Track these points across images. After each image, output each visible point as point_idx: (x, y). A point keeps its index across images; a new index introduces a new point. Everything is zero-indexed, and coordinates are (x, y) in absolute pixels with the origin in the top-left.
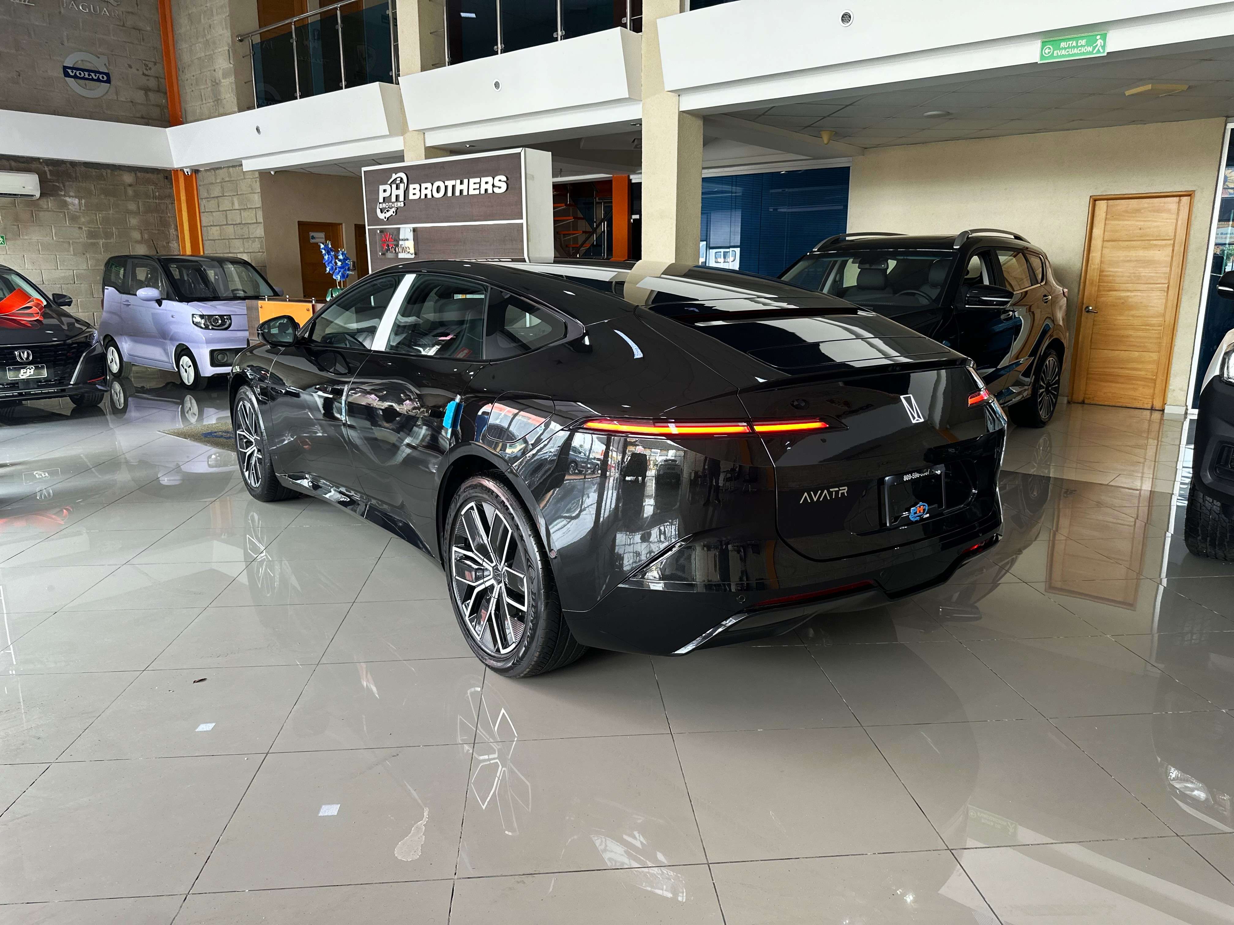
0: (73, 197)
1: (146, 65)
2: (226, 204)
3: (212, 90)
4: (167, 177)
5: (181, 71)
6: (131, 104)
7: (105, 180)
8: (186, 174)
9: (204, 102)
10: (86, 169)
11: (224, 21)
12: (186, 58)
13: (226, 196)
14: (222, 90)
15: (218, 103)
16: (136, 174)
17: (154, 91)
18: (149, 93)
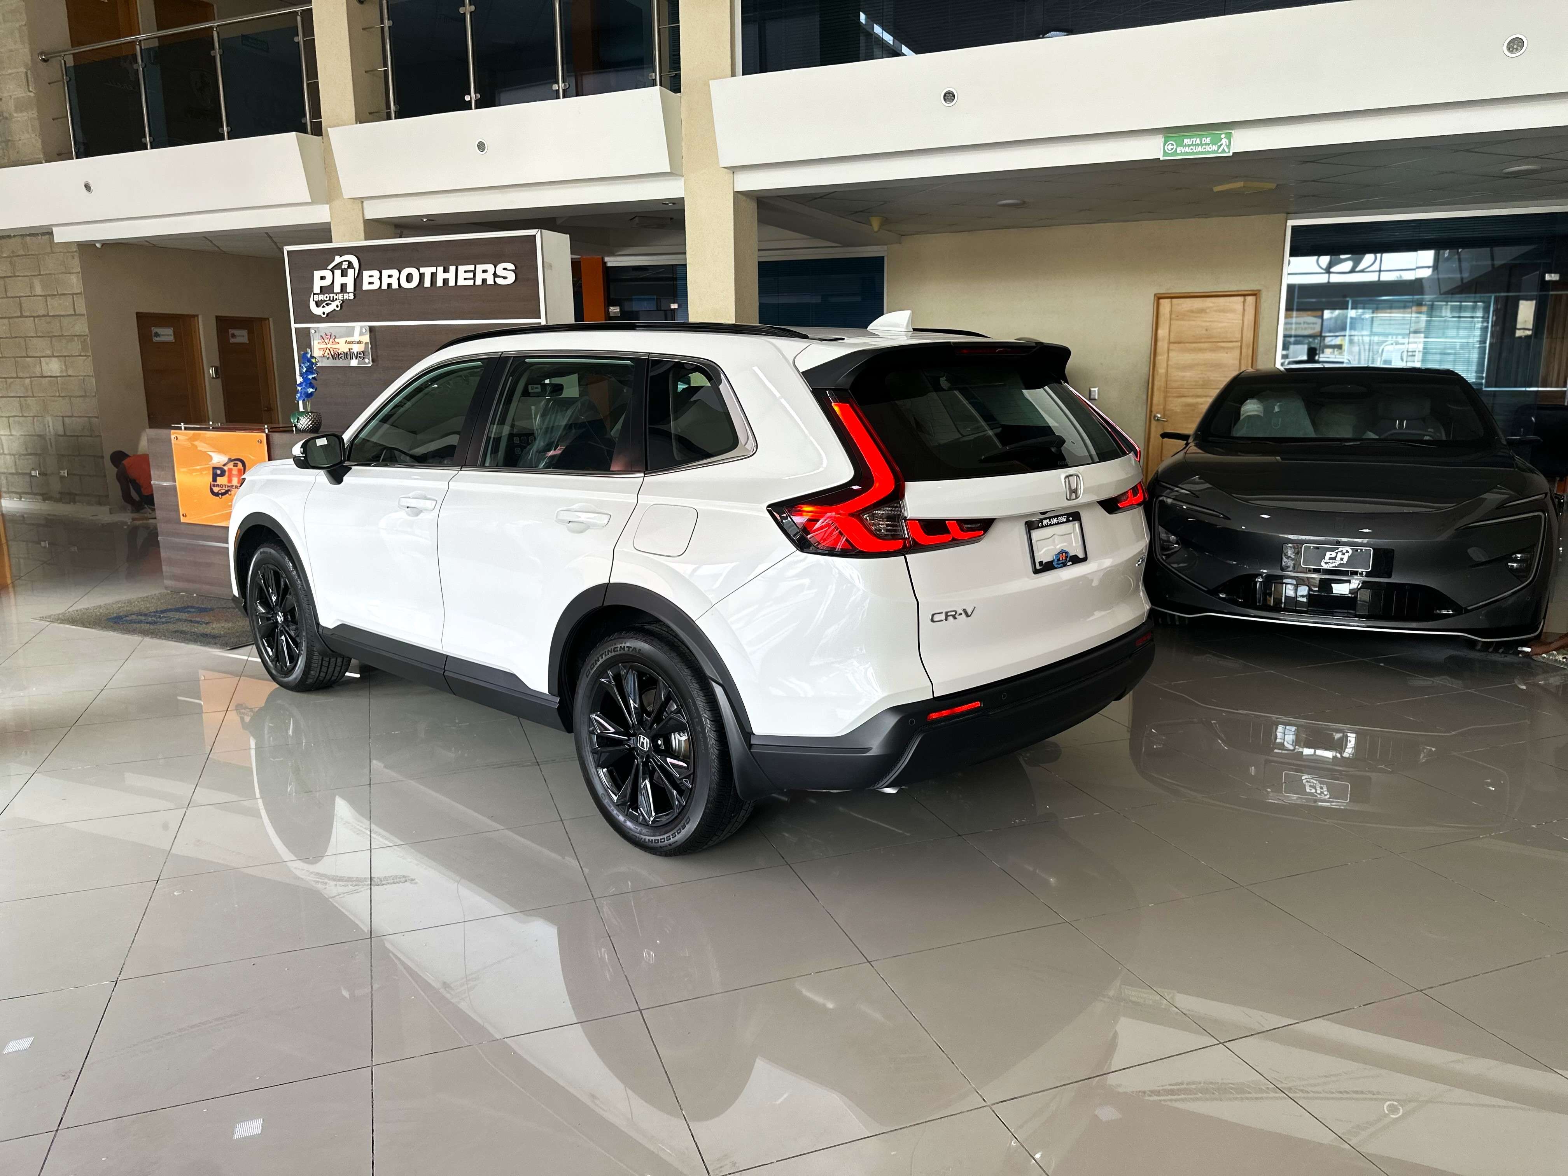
11: (17, 30)
13: (19, 276)
14: (16, 128)
15: (9, 146)
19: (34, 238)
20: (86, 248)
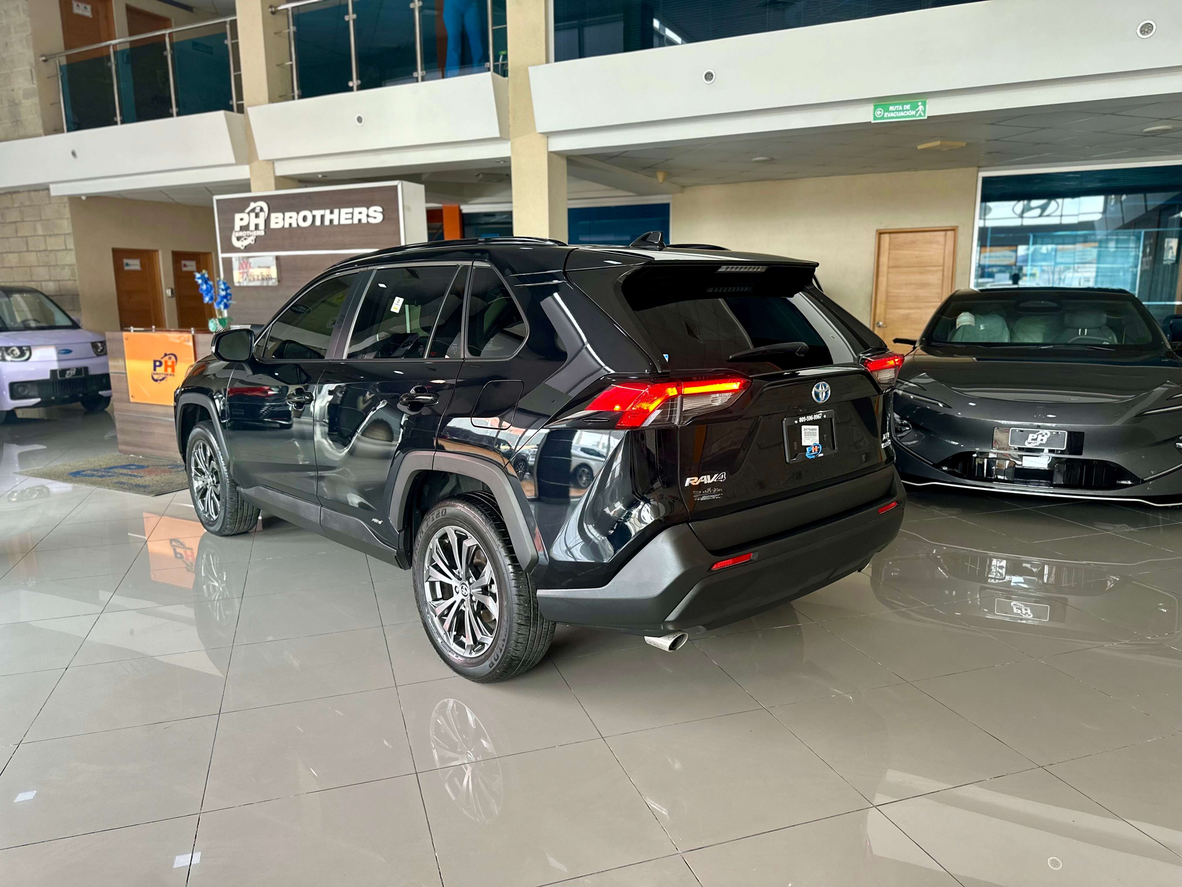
2: (25, 230)
3: (9, 110)
11: (24, 39)
13: (26, 221)
14: (23, 110)
15: (17, 125)
19: (36, 193)
20: (74, 200)
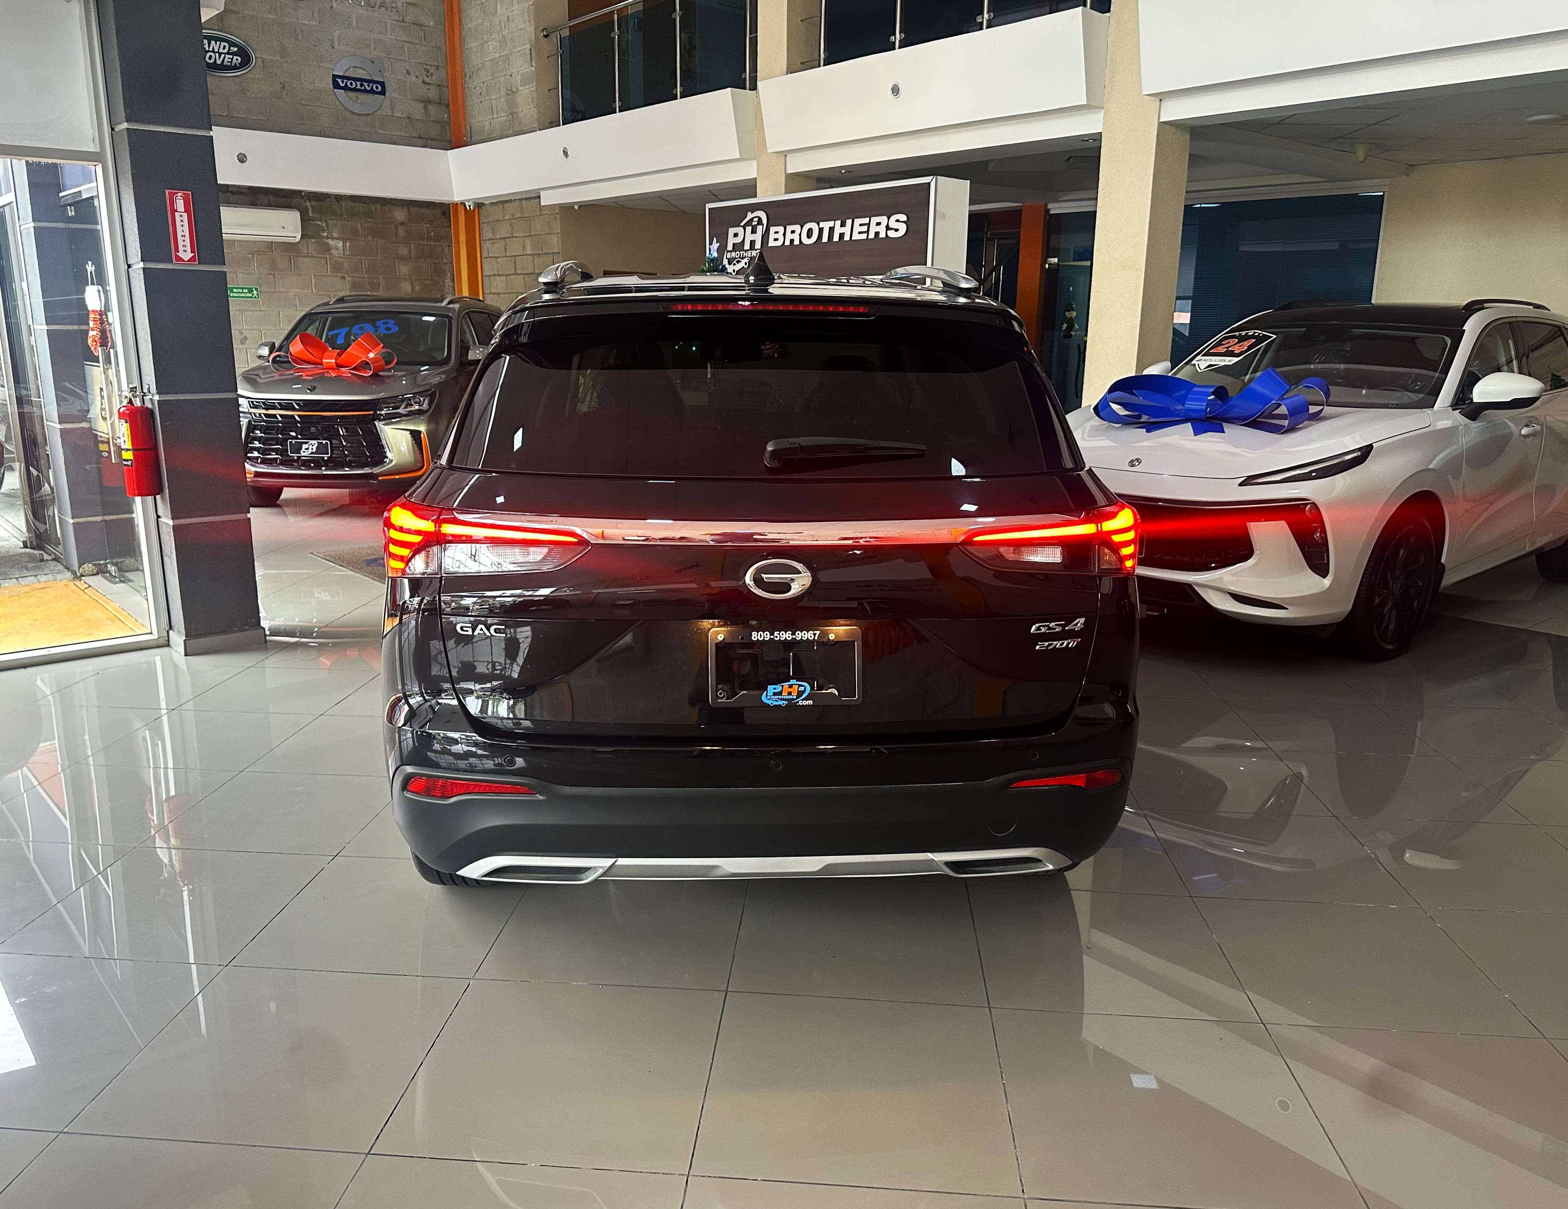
0: (336, 239)
1: (427, 71)
2: (515, 248)
3: (507, 100)
4: (444, 212)
5: (468, 75)
6: (407, 120)
7: (373, 217)
8: (468, 208)
9: (495, 116)
10: (354, 204)
11: (526, 10)
12: (475, 60)
13: (516, 237)
14: (519, 100)
15: (513, 116)
16: (409, 209)
17: (436, 103)
18: (429, 106)
19: (527, 202)
20: (566, 210)
